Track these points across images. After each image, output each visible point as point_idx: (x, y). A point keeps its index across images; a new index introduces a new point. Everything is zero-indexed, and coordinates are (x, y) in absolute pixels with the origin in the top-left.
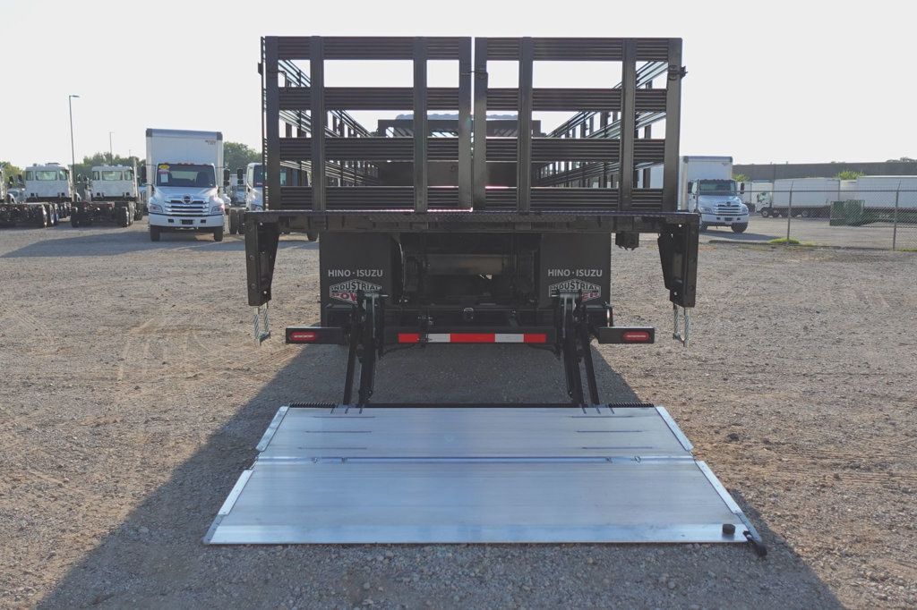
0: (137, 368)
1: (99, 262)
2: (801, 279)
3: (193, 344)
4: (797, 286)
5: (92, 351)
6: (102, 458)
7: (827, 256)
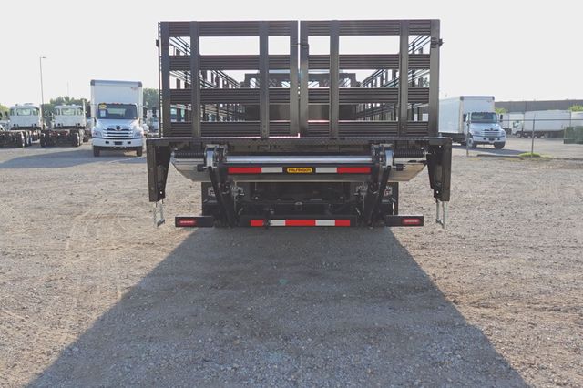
0: (79, 243)
1: (58, 171)
2: (538, 181)
3: (117, 227)
4: (534, 186)
5: (50, 231)
6: (51, 302)
7: (559, 165)
